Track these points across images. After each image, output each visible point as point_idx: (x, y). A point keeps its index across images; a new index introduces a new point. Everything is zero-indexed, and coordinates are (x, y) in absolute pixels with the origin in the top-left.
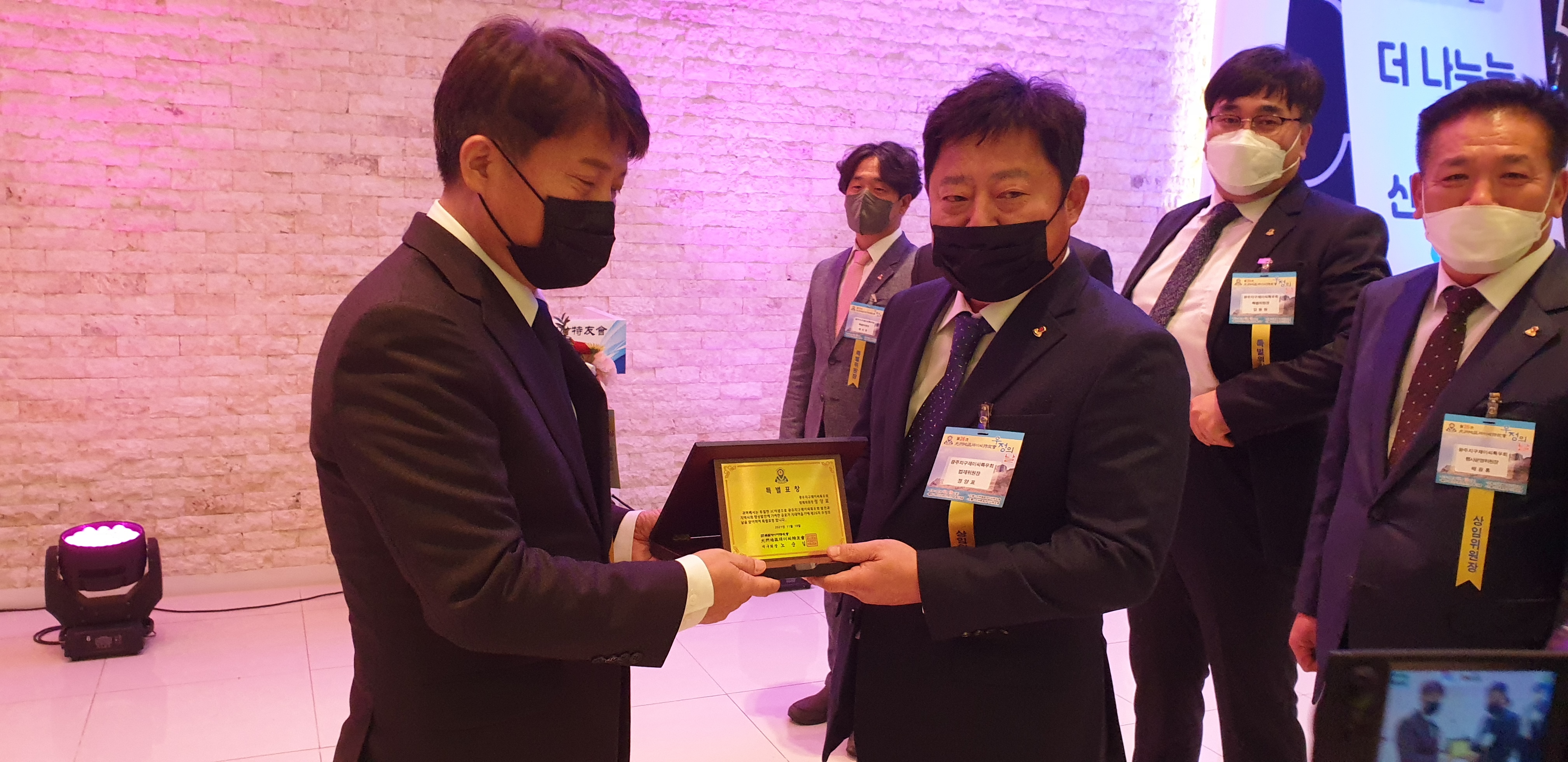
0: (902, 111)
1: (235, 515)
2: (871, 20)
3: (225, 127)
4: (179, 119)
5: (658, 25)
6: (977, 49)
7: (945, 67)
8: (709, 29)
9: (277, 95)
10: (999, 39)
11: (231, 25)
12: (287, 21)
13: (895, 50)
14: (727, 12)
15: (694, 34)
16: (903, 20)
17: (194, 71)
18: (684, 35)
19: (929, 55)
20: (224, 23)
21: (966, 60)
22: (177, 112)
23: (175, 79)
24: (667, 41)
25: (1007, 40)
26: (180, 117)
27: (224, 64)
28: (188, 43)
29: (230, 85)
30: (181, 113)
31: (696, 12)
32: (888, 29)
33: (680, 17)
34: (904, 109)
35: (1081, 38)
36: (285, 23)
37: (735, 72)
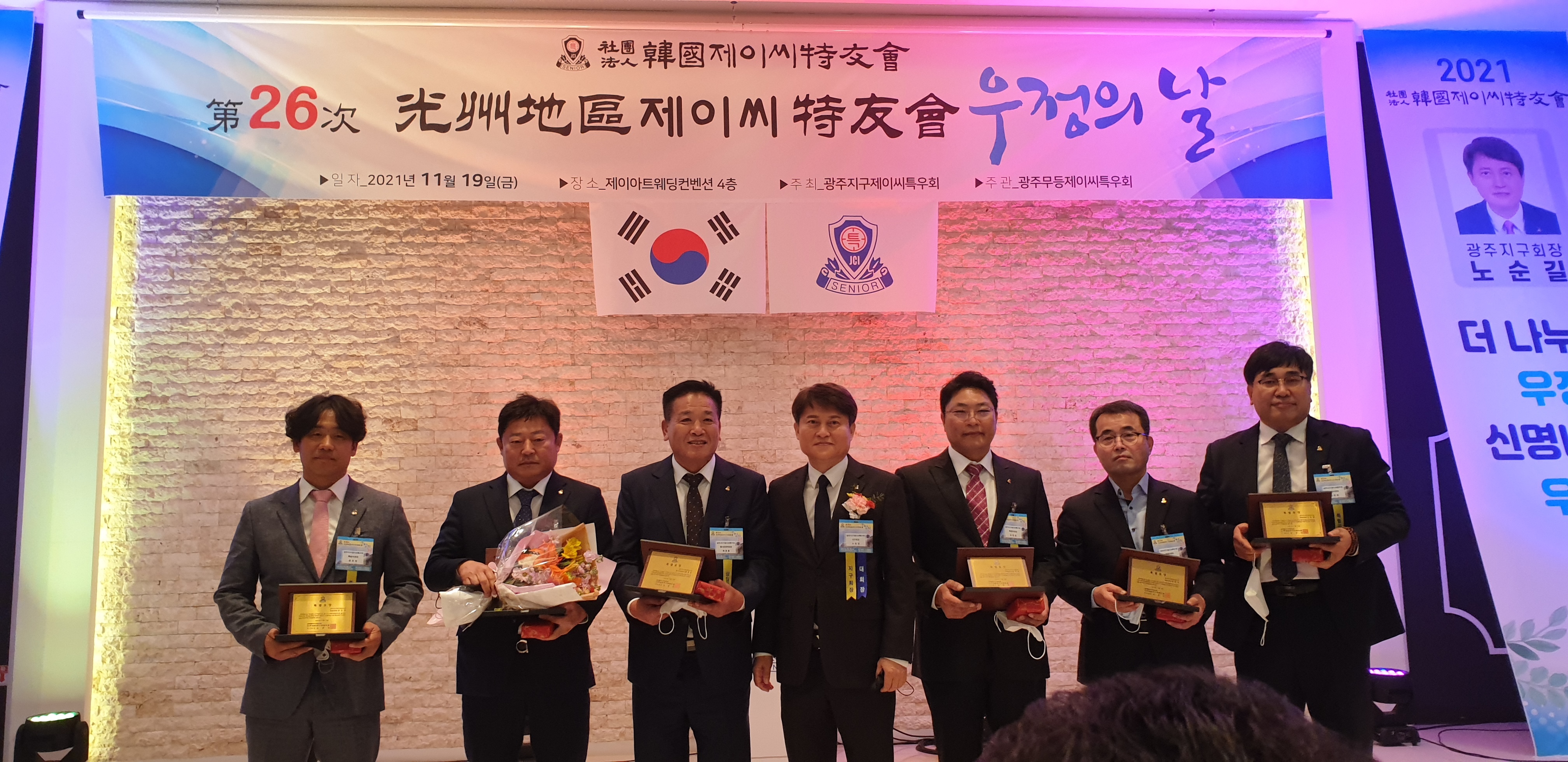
0: (1053, 408)
1: (603, 702)
2: (1022, 349)
3: (604, 452)
4: (579, 450)
5: (868, 367)
6: (1110, 360)
7: (1084, 375)
8: (903, 366)
9: (634, 432)
10: (1127, 352)
11: (610, 393)
12: (641, 387)
13: (1043, 366)
14: (915, 354)
15: (892, 369)
16: (1047, 346)
17: (588, 421)
18: (886, 372)
19: (1070, 368)
20: (605, 392)
21: (1101, 368)
22: (578, 446)
23: (578, 427)
24: (875, 376)
25: (1135, 352)
26: (580, 449)
27: (605, 416)
28: (586, 406)
29: (608, 427)
30: (581, 446)
31: (893, 357)
32: (1036, 353)
33: (883, 361)
34: (1055, 406)
35: (1198, 344)
36: (639, 389)
37: (923, 392)
